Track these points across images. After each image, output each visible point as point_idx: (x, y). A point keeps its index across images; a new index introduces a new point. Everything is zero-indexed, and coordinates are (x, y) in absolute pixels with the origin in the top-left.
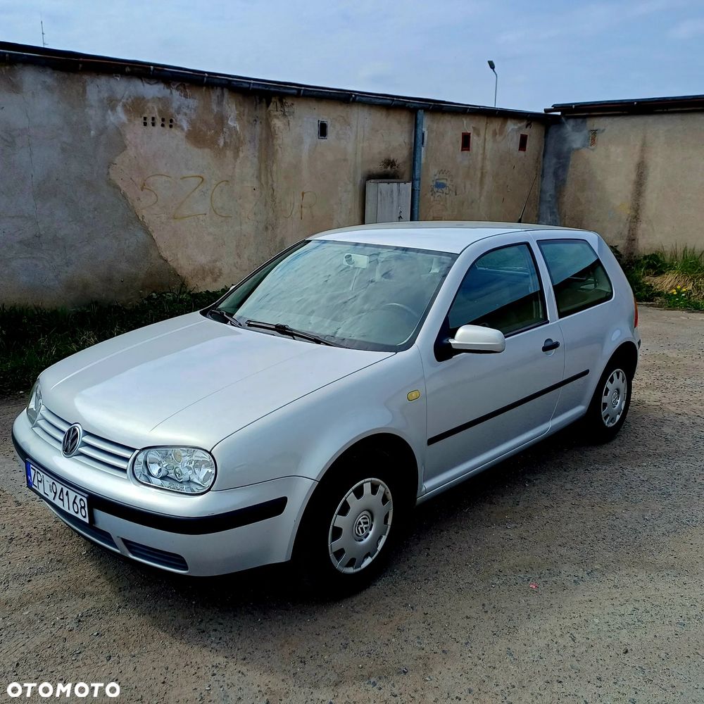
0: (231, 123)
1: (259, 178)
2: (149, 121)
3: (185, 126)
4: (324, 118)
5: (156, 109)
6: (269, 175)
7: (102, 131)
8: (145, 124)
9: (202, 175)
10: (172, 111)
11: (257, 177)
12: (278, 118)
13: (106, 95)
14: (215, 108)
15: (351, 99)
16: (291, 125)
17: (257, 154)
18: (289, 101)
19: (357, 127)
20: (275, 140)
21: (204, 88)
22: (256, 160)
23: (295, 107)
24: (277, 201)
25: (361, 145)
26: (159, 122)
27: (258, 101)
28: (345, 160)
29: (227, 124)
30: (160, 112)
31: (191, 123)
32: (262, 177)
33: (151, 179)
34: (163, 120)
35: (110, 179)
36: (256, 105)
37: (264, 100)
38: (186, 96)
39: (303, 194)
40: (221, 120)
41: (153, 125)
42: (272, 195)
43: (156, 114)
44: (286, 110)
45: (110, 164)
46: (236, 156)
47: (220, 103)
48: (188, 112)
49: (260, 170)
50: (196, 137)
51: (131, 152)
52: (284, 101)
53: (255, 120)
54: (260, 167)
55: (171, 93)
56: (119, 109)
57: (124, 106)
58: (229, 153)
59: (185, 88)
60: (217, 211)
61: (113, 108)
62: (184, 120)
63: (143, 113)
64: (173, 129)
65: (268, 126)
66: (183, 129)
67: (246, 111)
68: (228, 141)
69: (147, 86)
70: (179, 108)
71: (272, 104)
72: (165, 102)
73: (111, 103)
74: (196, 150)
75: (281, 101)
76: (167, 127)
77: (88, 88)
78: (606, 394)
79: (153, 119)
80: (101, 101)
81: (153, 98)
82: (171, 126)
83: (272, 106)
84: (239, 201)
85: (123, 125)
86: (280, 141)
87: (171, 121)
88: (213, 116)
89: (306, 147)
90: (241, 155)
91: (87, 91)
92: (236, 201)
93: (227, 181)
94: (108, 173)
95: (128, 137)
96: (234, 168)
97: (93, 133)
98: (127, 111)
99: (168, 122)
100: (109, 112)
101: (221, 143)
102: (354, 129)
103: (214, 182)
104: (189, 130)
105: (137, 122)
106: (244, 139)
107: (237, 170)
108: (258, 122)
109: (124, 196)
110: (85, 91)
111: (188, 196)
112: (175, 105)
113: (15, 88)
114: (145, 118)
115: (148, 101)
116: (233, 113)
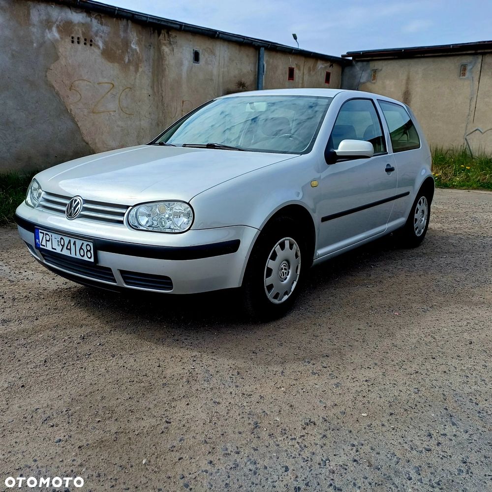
0: (133, 46)
1: (152, 87)
2: (76, 40)
3: (101, 45)
4: (197, 49)
5: (80, 32)
6: (160, 86)
7: (42, 44)
8: (73, 42)
9: (113, 82)
10: (92, 34)
11: (151, 87)
12: (166, 45)
13: (45, 18)
14: (122, 34)
15: (216, 35)
16: (174, 51)
17: (151, 70)
18: (173, 34)
19: (220, 56)
20: (164, 61)
21: (115, 19)
22: (150, 74)
23: (177, 38)
24: (165, 105)
25: (222, 70)
26: (82, 41)
27: (152, 32)
28: (212, 80)
29: (131, 46)
30: (84, 34)
31: (105, 43)
32: (155, 86)
33: (77, 82)
34: (85, 40)
35: (47, 81)
36: (151, 34)
37: (156, 31)
38: (102, 24)
39: (183, 102)
40: (126, 44)
41: (78, 43)
42: (162, 100)
43: (81, 36)
44: (171, 40)
45: (47, 69)
46: (137, 70)
47: (125, 31)
48: (103, 35)
49: (153, 81)
50: (108, 54)
51: (62, 61)
52: (170, 33)
53: (150, 46)
54: (154, 80)
55: (91, 20)
56: (54, 29)
57: (58, 27)
58: (132, 68)
59: (101, 17)
60: (123, 109)
61: (50, 28)
62: (100, 41)
63: (72, 33)
64: (92, 47)
65: (159, 50)
66: (99, 48)
67: (144, 37)
68: (131, 59)
69: (74, 14)
70: (97, 31)
71: (161, 35)
72: (87, 26)
73: (48, 24)
74: (109, 64)
75: (168, 33)
76: (88, 45)
77: (31, 11)
78: (417, 213)
79: (78, 38)
80: (41, 22)
81: (78, 23)
82: (91, 45)
83: (162, 36)
84: (139, 104)
85: (57, 41)
86: (167, 62)
87: (91, 41)
88: (120, 40)
89: (185, 68)
90: (140, 70)
91: (31, 14)
92: (137, 103)
93: (131, 88)
94: (46, 76)
95: (60, 50)
96: (135, 79)
97: (35, 45)
98: (59, 31)
99: (89, 42)
100: (47, 30)
101: (127, 60)
102: (217, 58)
103: (121, 88)
104: (103, 49)
105: (67, 40)
106: (142, 58)
107: (137, 81)
108: (152, 48)
109: (58, 94)
110: (29, 14)
111: (103, 97)
112: (95, 29)
114: (73, 38)
115: (75, 25)
116: (135, 38)
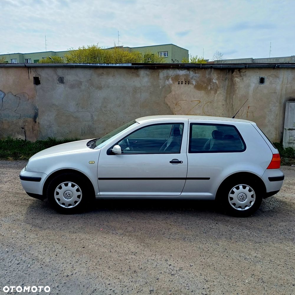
0: (214, 81)
1: (226, 101)
2: (180, 83)
3: (194, 83)
4: (262, 76)
5: (183, 79)
6: (231, 100)
7: (163, 87)
8: (179, 84)
9: (200, 100)
10: (189, 78)
11: (225, 100)
12: (237, 77)
13: (166, 75)
14: (207, 76)
16: (244, 80)
17: (225, 92)
18: (244, 71)
19: (283, 78)
20: (235, 86)
21: (203, 70)
22: (225, 94)
23: (247, 72)
24: (234, 109)
25: (285, 86)
26: (184, 83)
27: (228, 72)
28: (275, 93)
29: (213, 81)
30: (185, 79)
31: (197, 82)
32: (228, 100)
33: (180, 102)
34: (186, 82)
35: (165, 102)
36: (227, 73)
37: (231, 71)
38: (195, 73)
39: (249, 107)
40: (210, 80)
41: (182, 84)
42: (232, 107)
43: (183, 80)
44: (242, 74)
45: (165, 97)
46: (216, 92)
47: (210, 74)
48: (196, 78)
49: (226, 98)
50: (198, 87)
51: (173, 93)
52: (241, 70)
53: (226, 79)
54: (227, 97)
55: (190, 73)
56: (170, 79)
57: (172, 78)
58: (212, 92)
59: (195, 70)
60: (205, 113)
61: (168, 79)
62: (194, 82)
63: (179, 80)
64: (189, 85)
65: (232, 80)
66: (193, 85)
67: (222, 76)
68: (212, 87)
69: (181, 71)
70: (192, 77)
71: (234, 72)
72: (187, 76)
73: (167, 78)
74: (198, 91)
75: (239, 71)
76: (187, 84)
77: (160, 74)
79: (182, 82)
80: (164, 77)
81: (183, 75)
82: (189, 84)
83: (234, 73)
84: (216, 110)
85: (171, 84)
86: (238, 86)
87: (189, 82)
88: (206, 79)
89: (252, 88)
90: (218, 92)
91: (160, 75)
92: (214, 109)
93: (211, 102)
94: (165, 100)
95: (172, 88)
96: (214, 97)
97: (160, 87)
98: (172, 80)
99: (188, 82)
100: (167, 81)
101: (209, 88)
102: (281, 79)
103: (205, 102)
104: (196, 85)
105: (176, 83)
106: (220, 86)
107: (216, 98)
108: (227, 80)
109: (169, 107)
110: (159, 75)
111: (193, 108)
112: (191, 76)
113: (138, 76)
114: (179, 82)
115: (181, 76)
116: (215, 77)
